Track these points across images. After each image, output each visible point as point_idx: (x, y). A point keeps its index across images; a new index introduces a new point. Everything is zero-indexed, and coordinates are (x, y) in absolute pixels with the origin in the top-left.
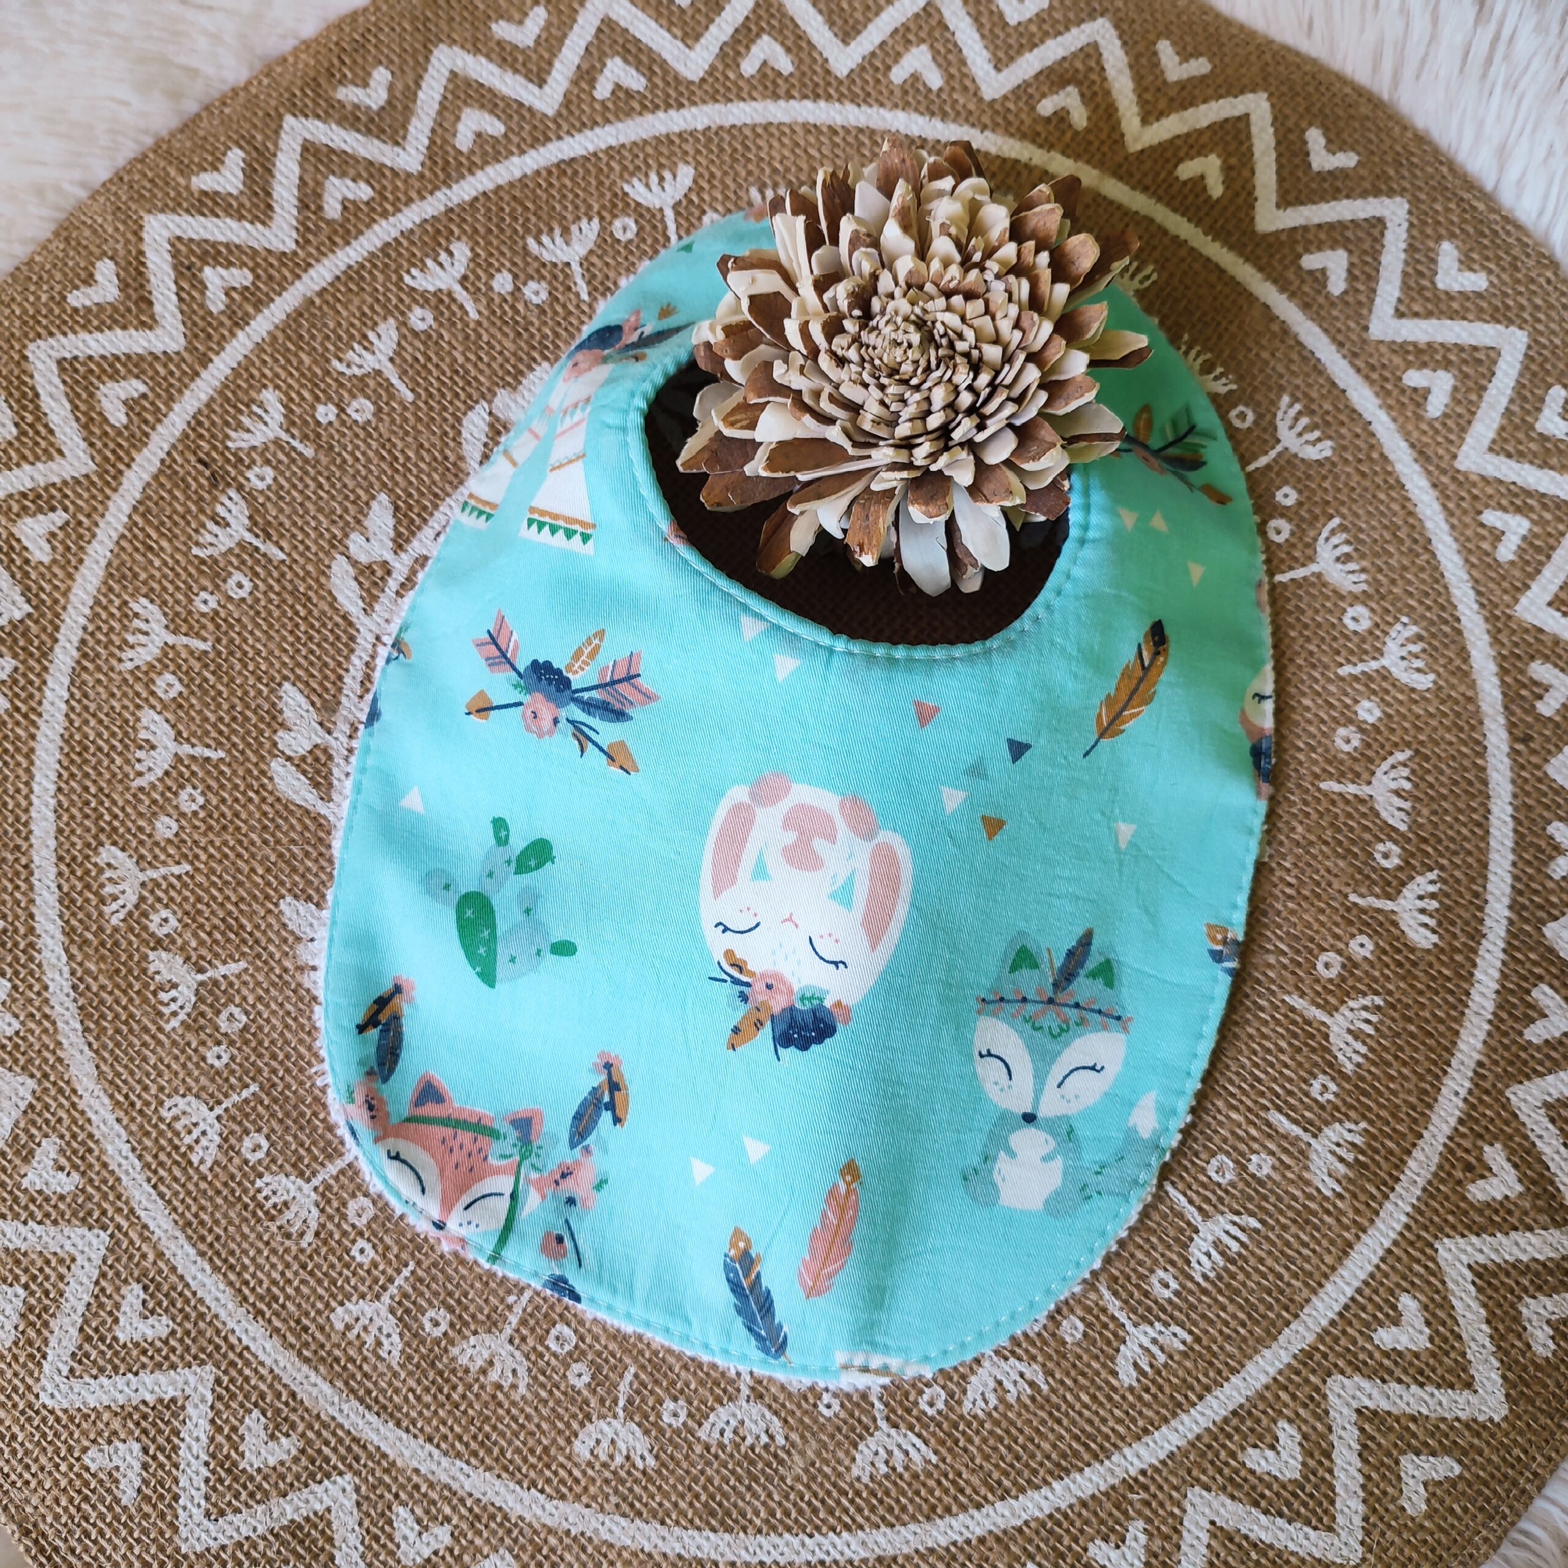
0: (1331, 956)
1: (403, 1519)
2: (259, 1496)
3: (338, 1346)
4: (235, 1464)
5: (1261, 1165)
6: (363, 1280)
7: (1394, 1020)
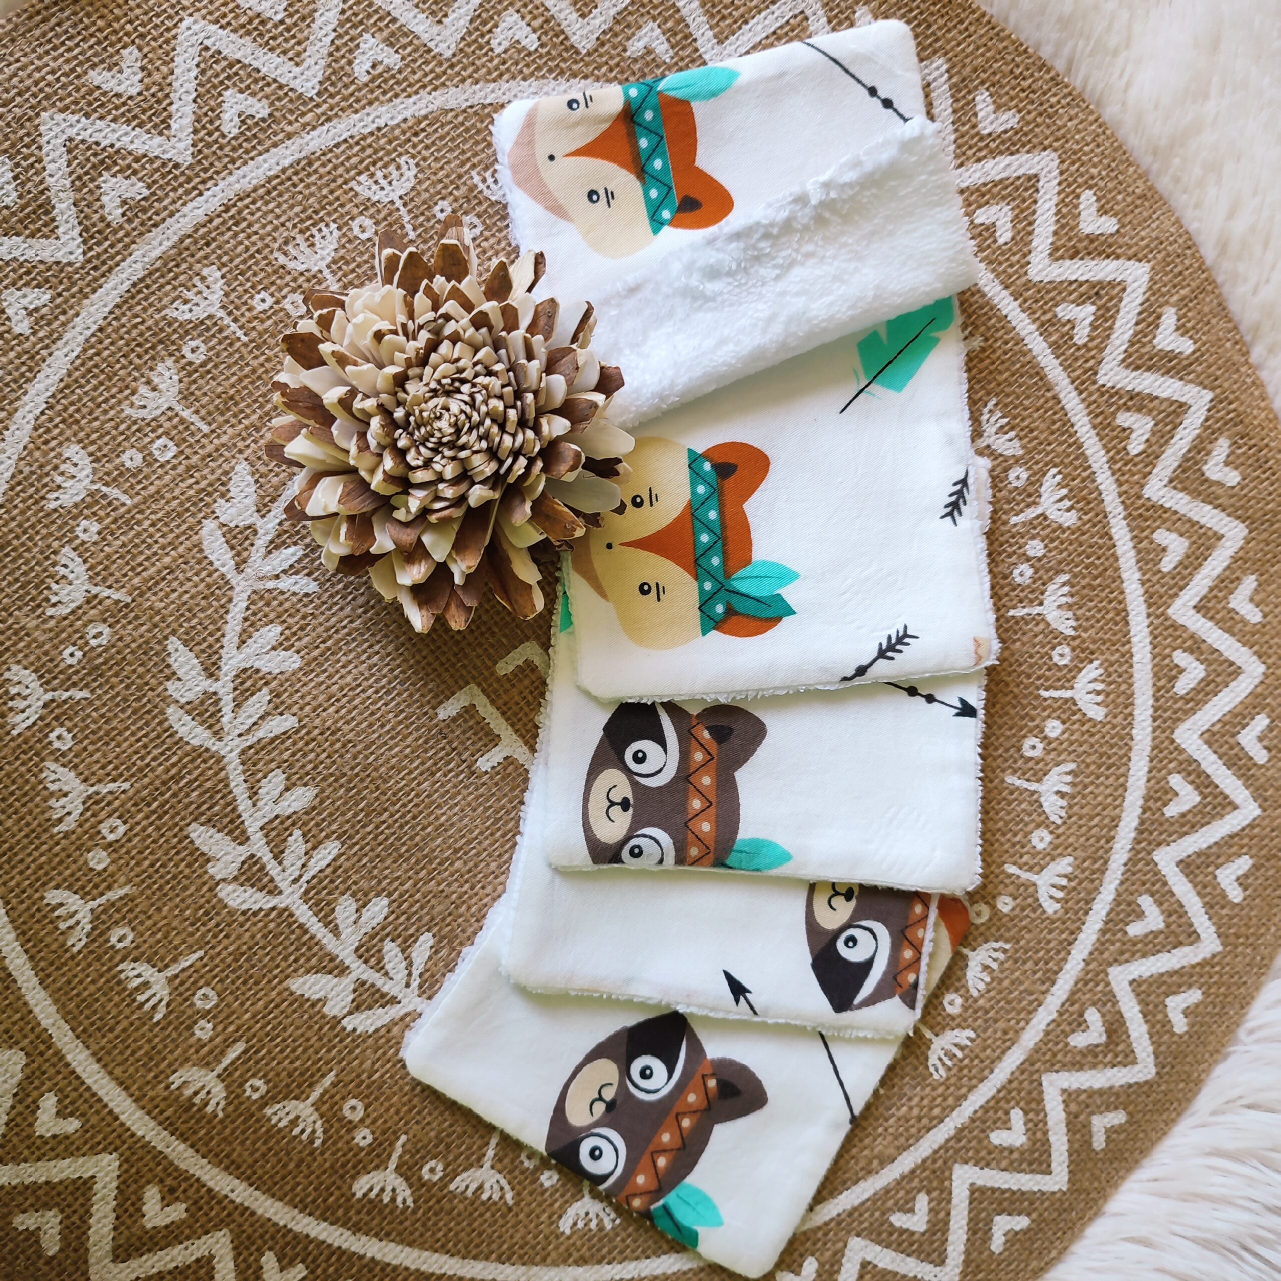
0: (360, 1114)
1: (40, 297)
2: (79, 183)
3: (190, 269)
4: (107, 169)
5: (204, 1030)
6: (239, 297)
7: (300, 1152)
